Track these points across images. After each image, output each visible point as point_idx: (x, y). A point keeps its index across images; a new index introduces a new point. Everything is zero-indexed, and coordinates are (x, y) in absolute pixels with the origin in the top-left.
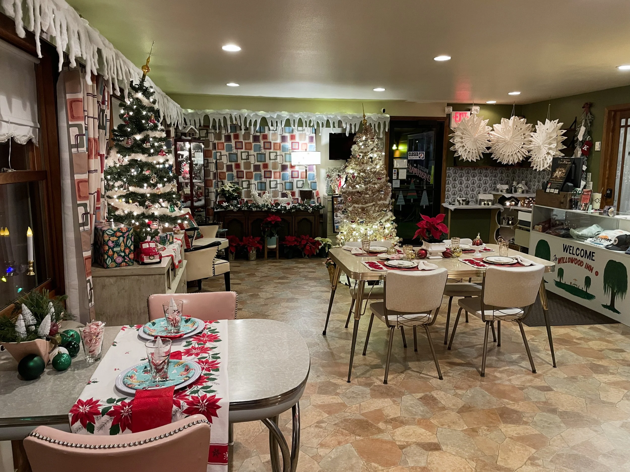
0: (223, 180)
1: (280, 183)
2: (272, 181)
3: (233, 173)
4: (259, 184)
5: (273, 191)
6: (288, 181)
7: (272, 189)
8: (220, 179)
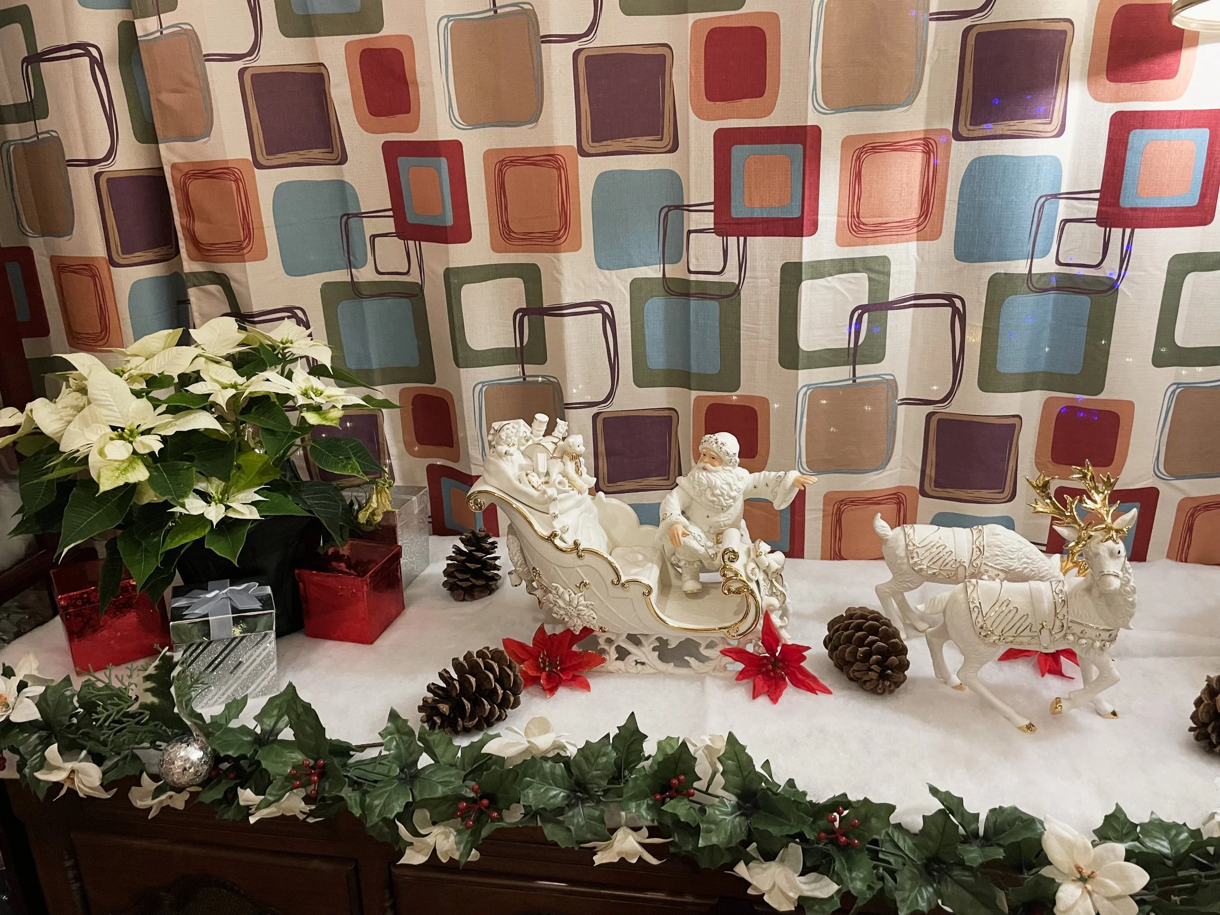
0: (230, 269)
1: (918, 300)
2: (821, 270)
3: (348, 173)
4: (656, 307)
5: (817, 391)
6: (1045, 265)
7: (806, 377)
8: (200, 250)
